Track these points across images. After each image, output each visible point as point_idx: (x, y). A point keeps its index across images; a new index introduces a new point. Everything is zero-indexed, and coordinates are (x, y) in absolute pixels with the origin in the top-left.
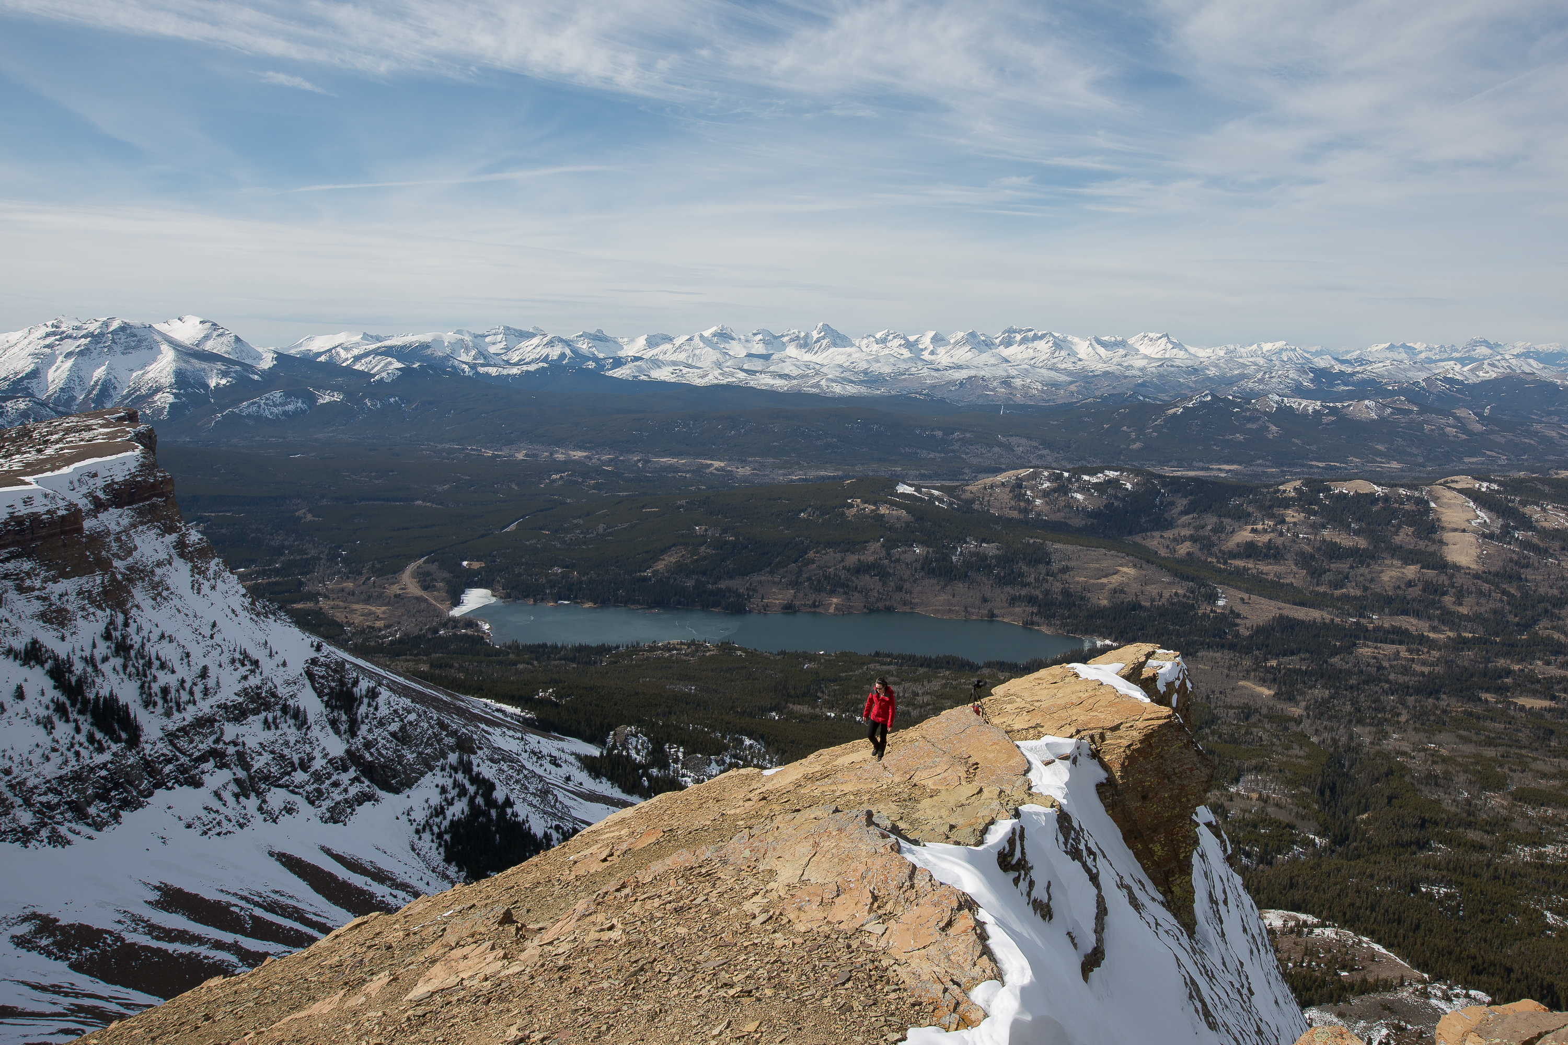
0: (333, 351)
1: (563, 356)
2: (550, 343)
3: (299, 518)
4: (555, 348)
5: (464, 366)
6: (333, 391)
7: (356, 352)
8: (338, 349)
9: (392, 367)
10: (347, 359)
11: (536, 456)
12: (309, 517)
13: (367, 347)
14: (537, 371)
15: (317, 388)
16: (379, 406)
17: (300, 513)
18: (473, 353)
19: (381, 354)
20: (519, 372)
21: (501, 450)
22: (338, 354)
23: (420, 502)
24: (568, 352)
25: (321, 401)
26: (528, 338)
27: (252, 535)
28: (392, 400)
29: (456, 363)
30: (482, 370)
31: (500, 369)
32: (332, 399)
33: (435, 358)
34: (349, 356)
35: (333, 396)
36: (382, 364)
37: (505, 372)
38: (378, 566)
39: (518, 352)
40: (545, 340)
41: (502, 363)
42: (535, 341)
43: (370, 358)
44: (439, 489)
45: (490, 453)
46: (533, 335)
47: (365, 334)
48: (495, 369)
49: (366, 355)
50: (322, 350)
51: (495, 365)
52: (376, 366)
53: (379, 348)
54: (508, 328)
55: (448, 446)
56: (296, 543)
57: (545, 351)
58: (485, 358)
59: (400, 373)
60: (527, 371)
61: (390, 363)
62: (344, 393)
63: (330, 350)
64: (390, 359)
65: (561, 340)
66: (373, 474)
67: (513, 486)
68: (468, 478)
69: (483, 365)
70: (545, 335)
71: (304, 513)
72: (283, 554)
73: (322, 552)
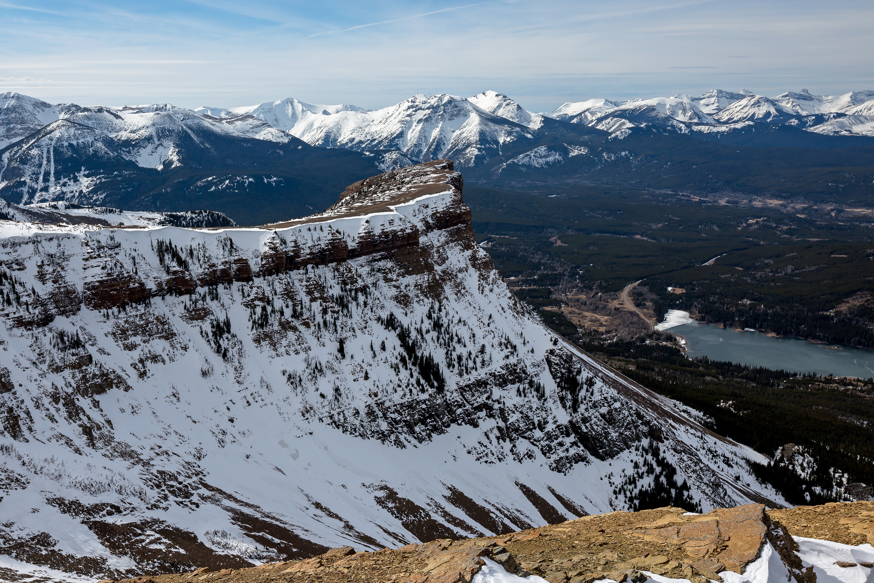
0: (583, 115)
1: (768, 114)
2: (757, 104)
3: (552, 243)
4: (761, 108)
5: (681, 125)
6: (580, 146)
7: (599, 115)
8: (586, 113)
9: (625, 127)
10: (592, 121)
11: (737, 203)
12: (559, 243)
13: (607, 111)
14: (743, 128)
15: (570, 144)
16: (613, 158)
17: (553, 239)
18: (689, 114)
19: (615, 116)
20: (727, 129)
21: (706, 197)
22: (586, 117)
23: (638, 237)
24: (773, 110)
25: (572, 154)
26: (737, 99)
27: (521, 253)
28: (623, 153)
29: (675, 122)
30: (695, 128)
31: (711, 127)
32: (580, 152)
33: (659, 119)
34: (594, 118)
35: (580, 150)
36: (617, 125)
37: (715, 130)
38: (604, 284)
39: (727, 112)
40: (753, 101)
41: (714, 122)
42: (744, 102)
43: (609, 120)
44: (654, 227)
45: (697, 199)
46: (742, 97)
47: (606, 100)
48: (707, 127)
49: (606, 117)
50: (575, 114)
51: (707, 124)
52: (613, 126)
53: (616, 111)
54: (721, 92)
55: (663, 192)
56: (549, 262)
57: (751, 111)
58: (699, 118)
59: (630, 131)
60: (735, 129)
61: (624, 124)
62: (589, 148)
63: (580, 114)
64: (623, 120)
65: (767, 100)
66: (605, 212)
67: (715, 227)
68: (677, 219)
69: (697, 124)
70: (753, 97)
71: (556, 240)
72: (539, 269)
73: (566, 270)
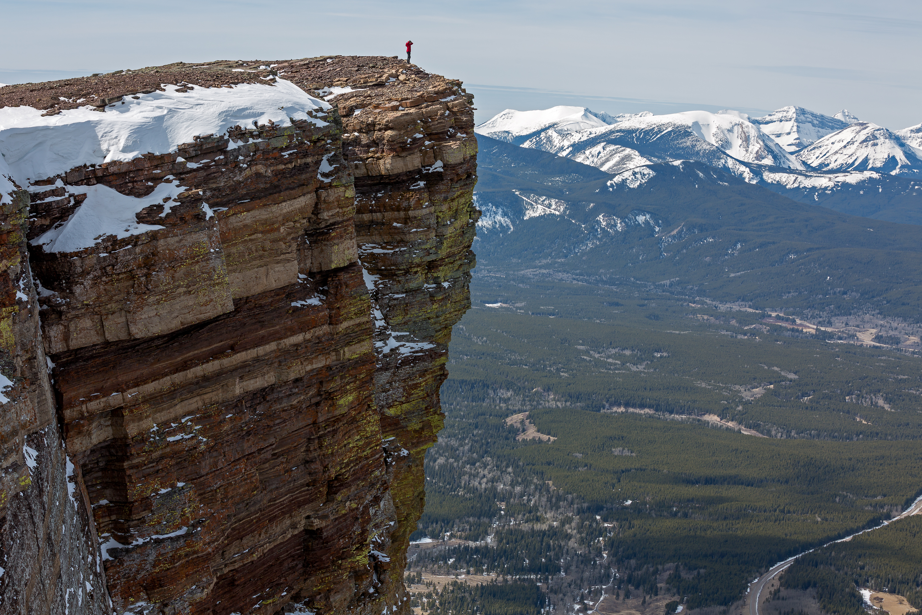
0: (543, 135)
1: (893, 162)
2: (871, 140)
4: (878, 148)
5: (743, 168)
6: (549, 197)
7: (576, 138)
8: (550, 132)
9: (631, 165)
10: (562, 149)
13: (593, 130)
14: (861, 184)
15: (526, 191)
16: (619, 227)
18: (755, 147)
19: (610, 142)
20: (831, 184)
22: (549, 140)
23: (714, 419)
24: (900, 155)
25: (532, 213)
26: (833, 128)
28: (641, 219)
29: (730, 163)
30: (770, 177)
31: (800, 178)
32: (548, 211)
33: (698, 153)
34: (566, 143)
35: (549, 206)
36: (616, 158)
37: (808, 183)
39: (819, 151)
40: (863, 135)
41: (801, 168)
42: (847, 134)
43: (599, 148)
46: (843, 126)
47: (586, 110)
48: (792, 177)
49: (592, 142)
50: (525, 133)
51: (790, 171)
52: (607, 160)
53: (612, 132)
54: (801, 112)
58: (775, 157)
59: (652, 173)
60: (845, 185)
61: (628, 158)
62: (567, 201)
63: (537, 133)
64: (628, 151)
65: (890, 136)
69: (772, 169)
70: (864, 126)
